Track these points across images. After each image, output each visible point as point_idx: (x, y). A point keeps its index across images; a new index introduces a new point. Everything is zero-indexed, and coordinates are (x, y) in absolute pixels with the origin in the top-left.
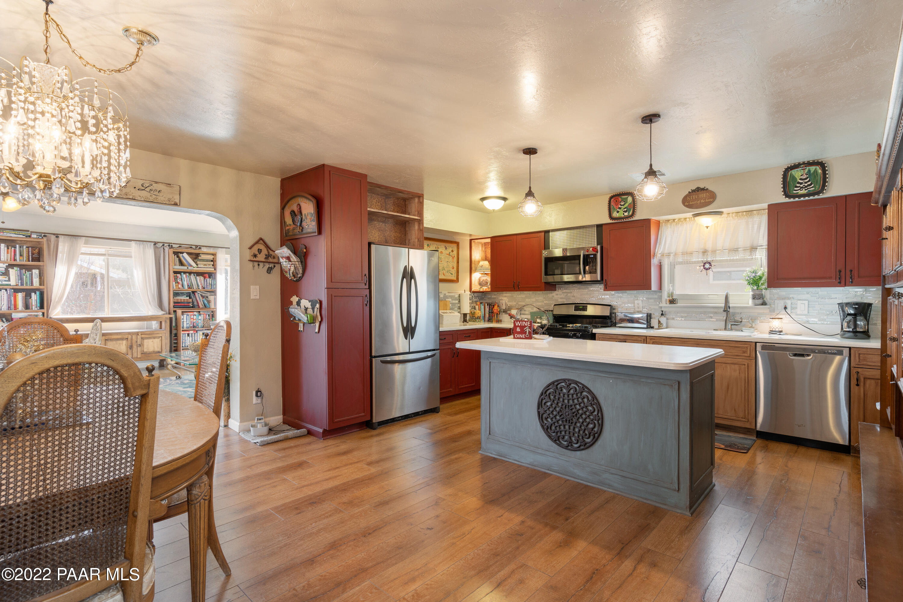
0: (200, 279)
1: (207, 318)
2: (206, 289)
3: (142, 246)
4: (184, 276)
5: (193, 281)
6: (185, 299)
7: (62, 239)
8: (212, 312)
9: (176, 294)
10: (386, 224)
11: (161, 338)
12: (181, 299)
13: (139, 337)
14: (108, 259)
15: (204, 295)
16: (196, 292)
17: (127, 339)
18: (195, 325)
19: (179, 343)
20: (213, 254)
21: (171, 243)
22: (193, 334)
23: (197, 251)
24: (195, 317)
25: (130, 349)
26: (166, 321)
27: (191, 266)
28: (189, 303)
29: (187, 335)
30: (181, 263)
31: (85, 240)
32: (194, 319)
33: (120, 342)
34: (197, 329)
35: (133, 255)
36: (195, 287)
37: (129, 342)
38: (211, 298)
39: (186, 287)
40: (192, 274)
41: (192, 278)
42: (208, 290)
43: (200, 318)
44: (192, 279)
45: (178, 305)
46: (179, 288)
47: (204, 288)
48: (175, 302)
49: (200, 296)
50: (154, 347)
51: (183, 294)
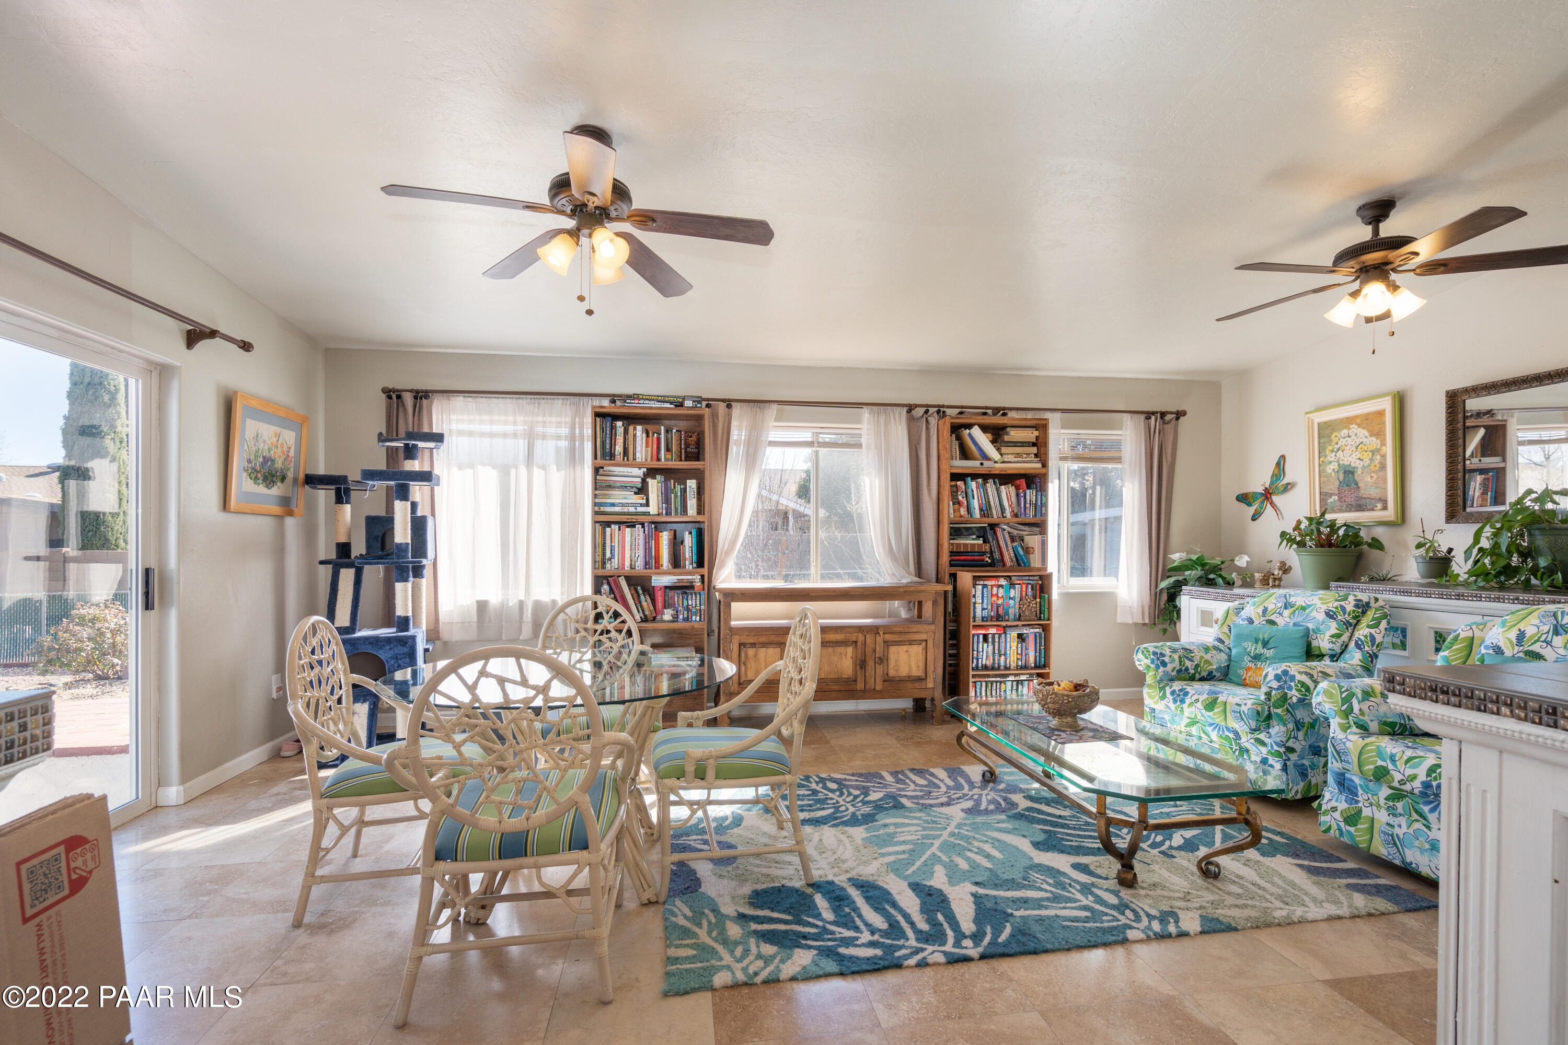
0: (1007, 492)
1: (1029, 594)
2: (1022, 519)
3: (882, 418)
4: (973, 484)
5: (991, 497)
6: (974, 545)
7: (738, 411)
8: (1041, 577)
9: (956, 532)
11: (924, 644)
12: (966, 545)
13: (880, 639)
14: (817, 453)
15: (1015, 532)
16: (997, 525)
17: (856, 642)
18: (1001, 612)
19: (963, 656)
20: (1036, 427)
21: (943, 406)
22: (997, 636)
23: (998, 420)
24: (1001, 591)
25: (861, 668)
26: (935, 603)
27: (987, 458)
28: (984, 553)
29: (981, 637)
30: (965, 454)
31: (778, 410)
32: (998, 597)
33: (841, 649)
34: (1004, 624)
35: (864, 441)
36: (995, 512)
37: (860, 651)
38: (1033, 541)
39: (977, 514)
40: (991, 481)
41: (989, 490)
42: (1027, 521)
43: (1012, 592)
44: (990, 494)
45: (961, 560)
46: (961, 516)
47: (1016, 516)
48: (952, 553)
49: (1007, 536)
50: (910, 668)
51: (969, 532)
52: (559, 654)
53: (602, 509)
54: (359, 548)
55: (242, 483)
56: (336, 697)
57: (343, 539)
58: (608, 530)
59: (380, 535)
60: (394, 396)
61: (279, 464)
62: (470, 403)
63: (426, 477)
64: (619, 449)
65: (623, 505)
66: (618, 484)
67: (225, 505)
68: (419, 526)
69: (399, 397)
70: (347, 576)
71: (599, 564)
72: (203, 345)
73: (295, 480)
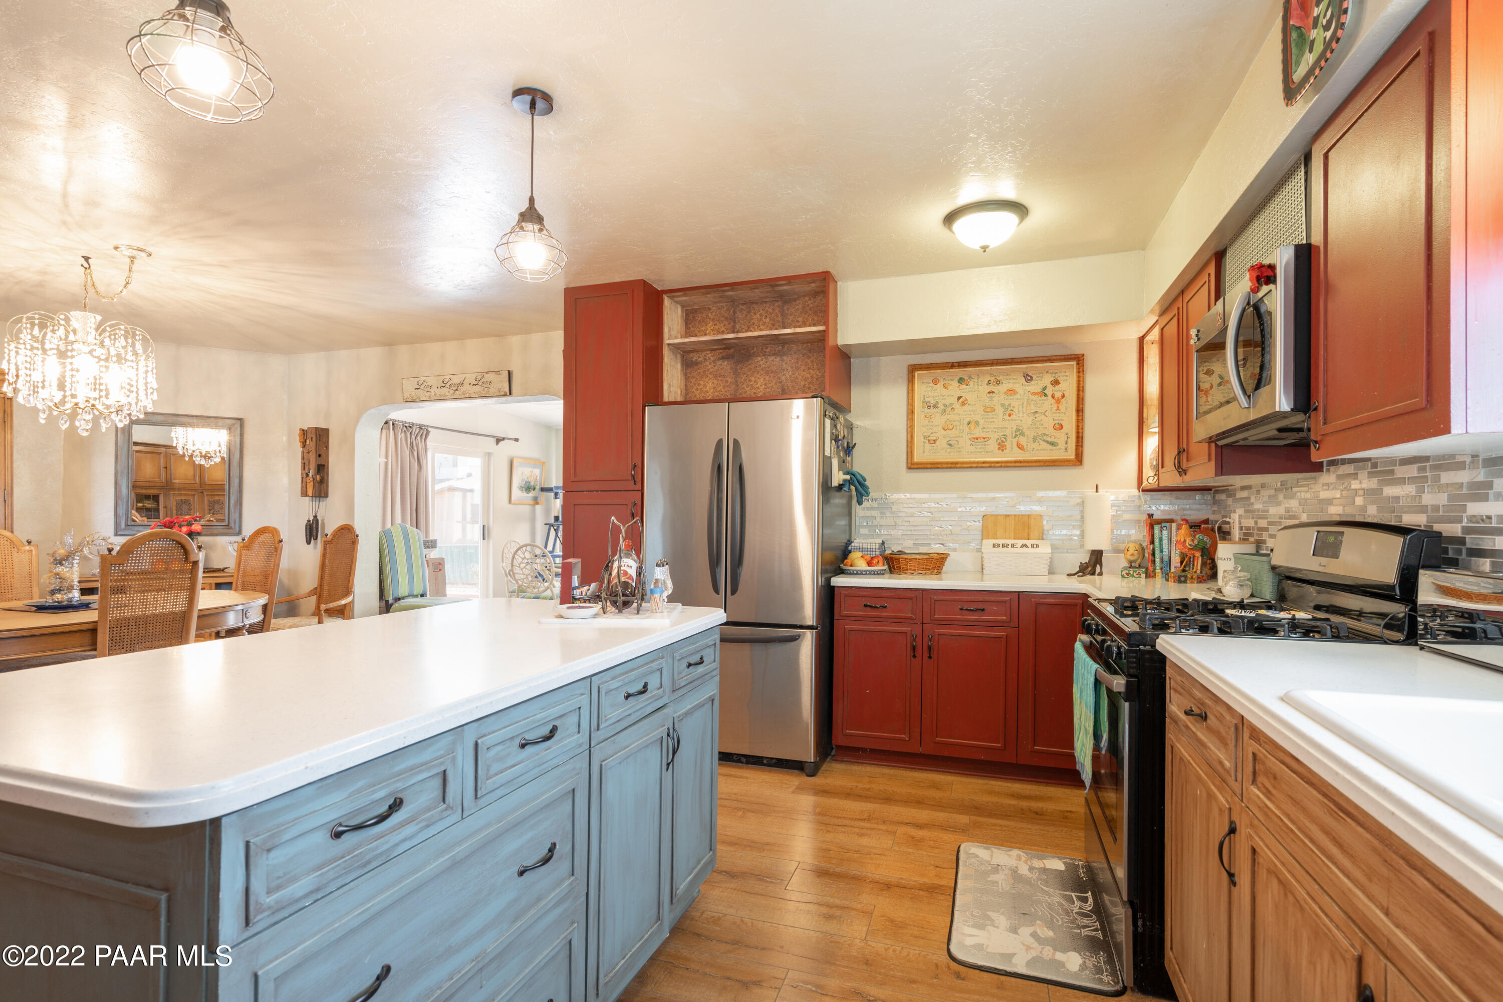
10: (785, 358)
55: (517, 492)
57: (557, 515)
61: (532, 484)
67: (510, 502)
72: (501, 443)
73: (538, 490)
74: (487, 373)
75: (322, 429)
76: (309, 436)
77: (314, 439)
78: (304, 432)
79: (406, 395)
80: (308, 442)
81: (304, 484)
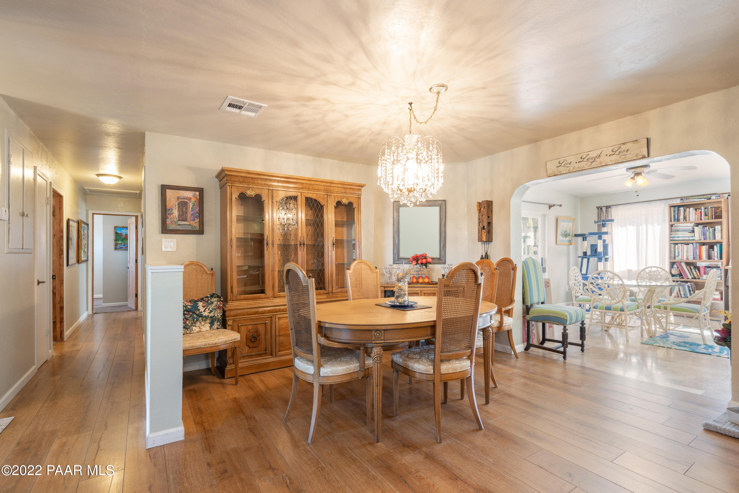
52: (642, 282)
53: (674, 239)
54: (589, 253)
55: (560, 238)
56: (579, 284)
57: (585, 251)
58: (677, 246)
59: (595, 249)
60: (600, 209)
61: (568, 232)
62: (625, 207)
63: (606, 233)
64: (682, 217)
65: (683, 237)
66: (681, 230)
67: (556, 243)
68: (605, 247)
69: (601, 209)
70: (585, 260)
71: (673, 258)
72: (552, 208)
73: (572, 235)
74: (624, 144)
75: (490, 201)
76: (483, 206)
77: (486, 207)
78: (480, 204)
79: (549, 172)
80: (482, 210)
81: (480, 235)
